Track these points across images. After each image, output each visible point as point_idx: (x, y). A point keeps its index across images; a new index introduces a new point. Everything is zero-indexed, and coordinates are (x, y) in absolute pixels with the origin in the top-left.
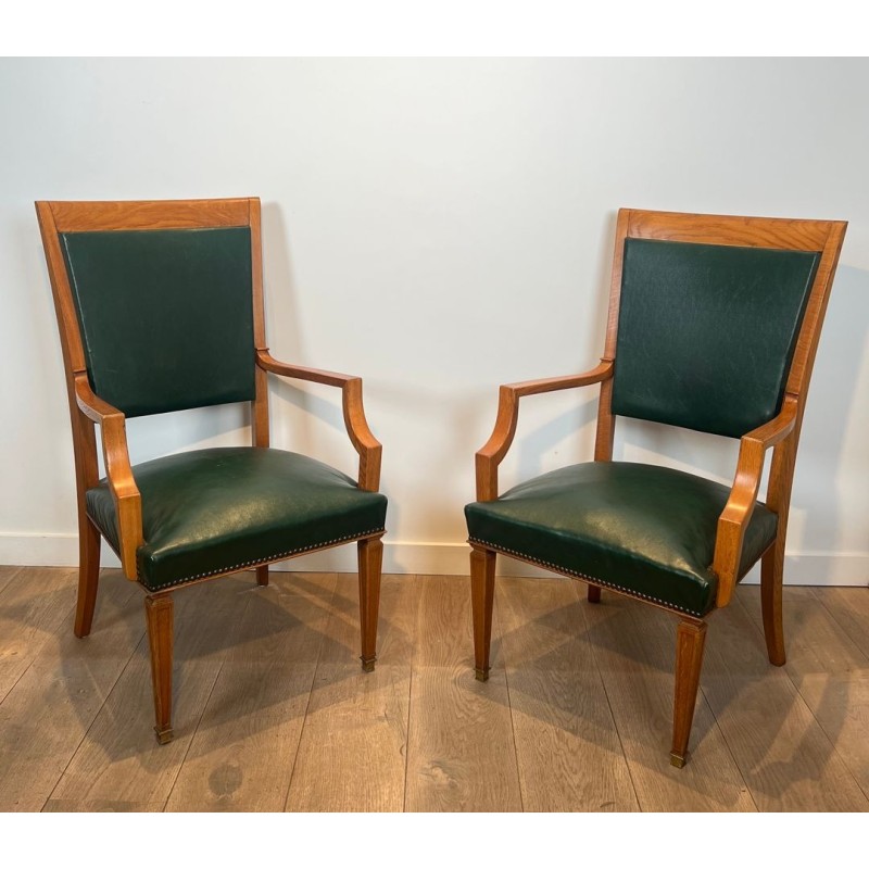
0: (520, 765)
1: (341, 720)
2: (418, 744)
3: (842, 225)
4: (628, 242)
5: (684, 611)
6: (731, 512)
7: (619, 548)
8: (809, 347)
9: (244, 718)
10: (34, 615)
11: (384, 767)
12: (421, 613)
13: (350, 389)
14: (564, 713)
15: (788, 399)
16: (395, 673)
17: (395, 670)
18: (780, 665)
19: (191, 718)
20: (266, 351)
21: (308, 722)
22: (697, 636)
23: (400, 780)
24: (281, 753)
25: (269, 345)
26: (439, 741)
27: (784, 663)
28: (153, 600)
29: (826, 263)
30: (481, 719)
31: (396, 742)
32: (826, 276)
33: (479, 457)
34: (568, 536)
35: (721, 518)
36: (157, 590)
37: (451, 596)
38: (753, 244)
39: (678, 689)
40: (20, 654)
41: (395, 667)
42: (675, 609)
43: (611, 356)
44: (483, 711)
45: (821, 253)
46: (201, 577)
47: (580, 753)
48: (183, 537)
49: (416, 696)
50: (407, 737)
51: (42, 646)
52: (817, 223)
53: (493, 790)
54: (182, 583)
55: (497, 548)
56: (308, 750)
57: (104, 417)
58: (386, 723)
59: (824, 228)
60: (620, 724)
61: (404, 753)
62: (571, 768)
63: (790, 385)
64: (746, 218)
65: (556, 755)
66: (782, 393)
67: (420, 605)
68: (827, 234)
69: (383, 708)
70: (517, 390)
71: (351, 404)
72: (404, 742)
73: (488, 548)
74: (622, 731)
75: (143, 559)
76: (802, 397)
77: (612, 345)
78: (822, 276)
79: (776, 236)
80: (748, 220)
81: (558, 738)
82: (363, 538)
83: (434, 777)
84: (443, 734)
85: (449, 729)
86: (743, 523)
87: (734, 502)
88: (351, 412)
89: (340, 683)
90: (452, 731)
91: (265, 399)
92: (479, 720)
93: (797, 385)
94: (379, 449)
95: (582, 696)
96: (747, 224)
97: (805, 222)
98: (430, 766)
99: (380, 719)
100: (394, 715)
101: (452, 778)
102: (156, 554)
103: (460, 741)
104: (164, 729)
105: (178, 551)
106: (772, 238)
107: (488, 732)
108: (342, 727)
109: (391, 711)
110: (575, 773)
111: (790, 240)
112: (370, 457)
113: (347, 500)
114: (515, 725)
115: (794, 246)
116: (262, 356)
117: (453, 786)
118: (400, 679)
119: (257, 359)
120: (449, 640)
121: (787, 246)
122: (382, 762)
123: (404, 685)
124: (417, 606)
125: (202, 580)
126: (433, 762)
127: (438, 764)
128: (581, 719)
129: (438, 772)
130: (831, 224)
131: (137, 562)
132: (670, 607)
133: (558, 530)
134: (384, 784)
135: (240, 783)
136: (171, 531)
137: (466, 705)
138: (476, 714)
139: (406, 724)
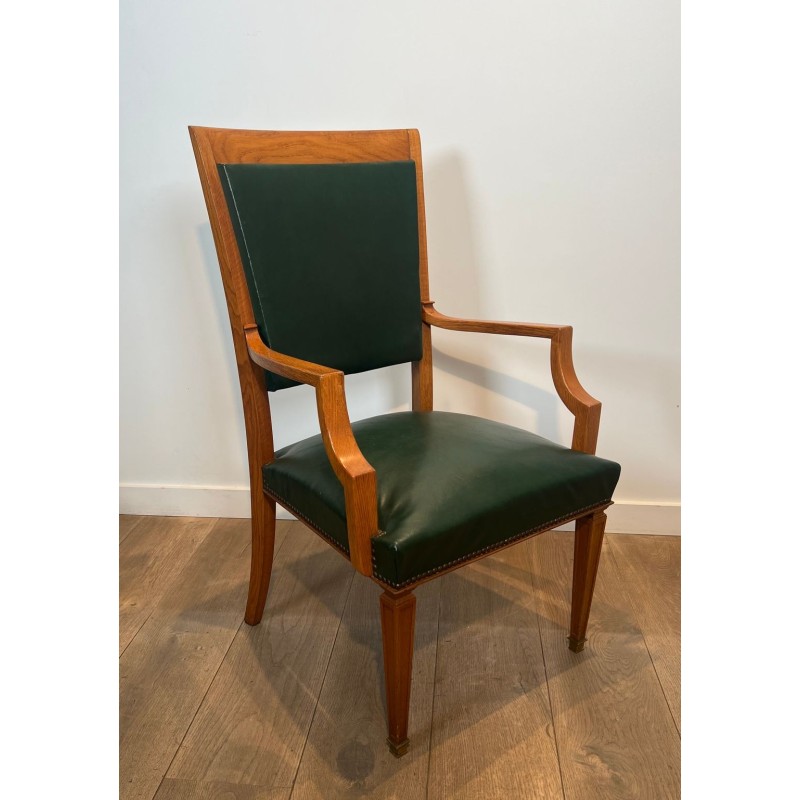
1: (474, 691)
2: (565, 724)
10: (154, 564)
11: (532, 752)
13: (560, 338)
16: (522, 636)
17: (522, 633)
20: (430, 305)
21: (438, 692)
23: (554, 770)
24: (412, 730)
26: (589, 720)
31: (540, 720)
37: (564, 552)
40: (139, 605)
41: (521, 629)
44: (630, 684)
49: (551, 663)
50: (550, 714)
51: (161, 597)
53: (667, 789)
56: (442, 728)
58: (524, 696)
61: (552, 735)
69: (517, 677)
72: (549, 721)
83: (593, 767)
84: (590, 712)
85: (596, 704)
90: (600, 707)
92: (627, 695)
94: (598, 407)
98: (584, 753)
99: (516, 691)
100: (531, 686)
101: (615, 770)
103: (613, 721)
107: (642, 711)
108: (476, 699)
109: (527, 681)
114: (669, 702)
116: (427, 310)
117: (617, 781)
118: (530, 644)
126: (587, 747)
127: (593, 750)
129: (595, 760)
134: (536, 774)
135: (373, 766)
137: (608, 677)
138: (622, 688)
139: (547, 697)
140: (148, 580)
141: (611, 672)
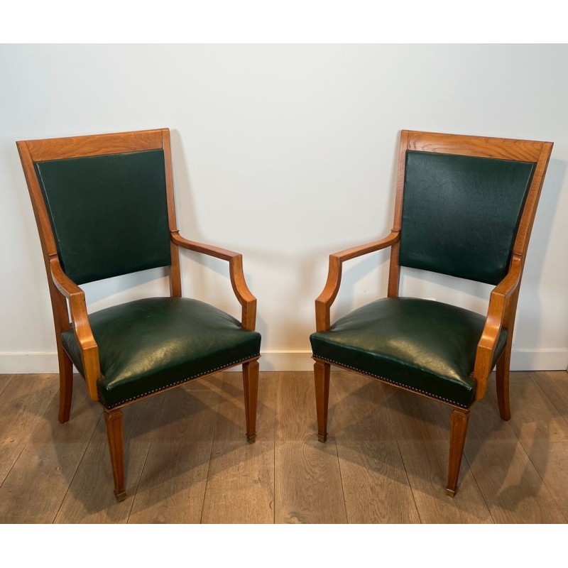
0: (348, 513)
1: (230, 483)
2: (281, 500)
3: (549, 145)
4: (408, 153)
5: (456, 404)
6: (485, 341)
7: (413, 364)
8: (528, 224)
9: (166, 484)
11: (260, 518)
12: (279, 401)
13: (235, 262)
14: (375, 473)
15: (515, 258)
16: (264, 447)
17: (264, 444)
18: (507, 420)
19: (132, 486)
20: (177, 232)
21: (209, 486)
22: (464, 419)
24: (192, 510)
25: (179, 227)
26: (295, 497)
27: (509, 418)
28: (109, 414)
29: (539, 169)
30: (321, 480)
31: (267, 499)
32: (539, 178)
33: (318, 303)
34: (379, 355)
35: (479, 345)
36: (111, 408)
37: (298, 387)
38: (491, 156)
39: (451, 450)
40: (15, 442)
41: (263, 442)
42: (450, 403)
43: (398, 228)
44: (323, 473)
45: (536, 163)
46: (140, 396)
47: (386, 502)
48: (127, 372)
49: (278, 463)
50: (274, 495)
51: (30, 435)
52: (533, 143)
54: (128, 402)
55: (332, 362)
56: (209, 508)
57: (71, 295)
58: (259, 485)
59: (538, 147)
60: (411, 480)
61: (273, 508)
62: (381, 514)
63: (516, 248)
64: (486, 138)
65: (371, 504)
66: (511, 254)
67: (278, 395)
68: (541, 151)
69: (257, 473)
70: (341, 258)
71: (235, 272)
72: (272, 499)
73: (326, 362)
74: (413, 485)
75: (101, 387)
76: (523, 256)
77: (398, 221)
78: (537, 178)
79: (506, 151)
80: (487, 139)
81: (372, 491)
82: (246, 361)
84: (297, 492)
85: (301, 487)
86: (493, 348)
87: (487, 334)
88: (236, 277)
89: (228, 455)
90: (303, 489)
91: (177, 263)
92: (320, 480)
93: (521, 248)
94: (255, 302)
95: (386, 459)
96: (486, 142)
97: (525, 142)
98: (289, 516)
99: (255, 482)
100: (264, 479)
102: (110, 385)
103: (309, 496)
104: (120, 492)
105: (124, 382)
106: (503, 152)
107: (326, 489)
108: (231, 489)
109: (263, 475)
110: (384, 517)
111: (515, 154)
112: (249, 307)
113: (234, 338)
114: (343, 482)
115: (516, 157)
116: (174, 236)
118: (267, 451)
119: (171, 238)
120: (298, 420)
121: (514, 158)
122: (258, 515)
123: (269, 455)
124: (276, 395)
125: (141, 399)
126: (291, 513)
127: (294, 514)
128: (385, 478)
129: (295, 520)
130: (542, 144)
131: (98, 389)
132: (447, 402)
133: (372, 351)
136: (119, 368)
137: (311, 470)
138: (318, 476)
139: (273, 485)
140: (21, 423)
141: (313, 466)
